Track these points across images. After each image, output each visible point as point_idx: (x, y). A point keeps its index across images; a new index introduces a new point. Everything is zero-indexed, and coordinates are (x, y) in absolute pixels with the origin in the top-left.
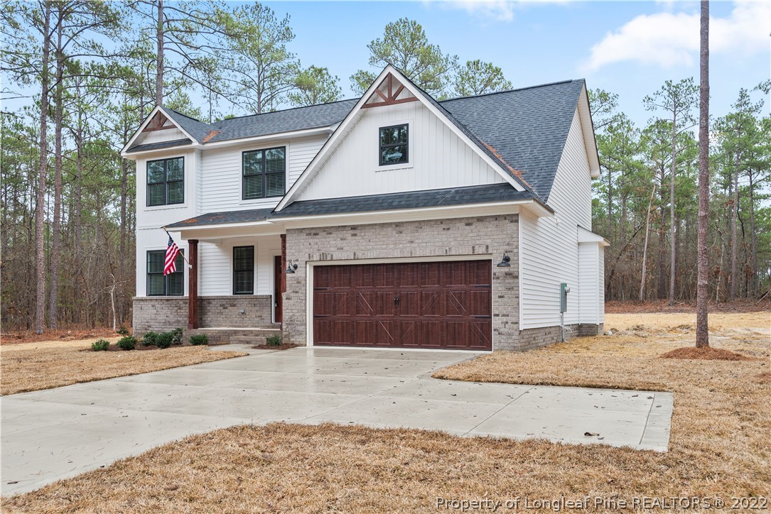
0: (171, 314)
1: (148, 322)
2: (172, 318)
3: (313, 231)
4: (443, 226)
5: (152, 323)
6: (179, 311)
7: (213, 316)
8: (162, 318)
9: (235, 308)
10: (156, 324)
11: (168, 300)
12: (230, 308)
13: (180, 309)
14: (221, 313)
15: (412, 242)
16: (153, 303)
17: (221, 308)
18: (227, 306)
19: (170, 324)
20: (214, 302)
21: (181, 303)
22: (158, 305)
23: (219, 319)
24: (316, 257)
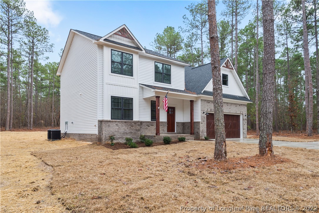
0: (128, 129)
1: (113, 133)
2: (128, 131)
3: (208, 101)
4: (235, 105)
5: (116, 133)
6: (132, 127)
7: (143, 130)
8: (122, 131)
9: (153, 126)
10: (118, 134)
11: (125, 122)
12: (151, 126)
13: (132, 126)
14: (147, 129)
15: (230, 109)
16: (117, 123)
17: (147, 126)
18: (149, 125)
19: (126, 133)
20: (144, 124)
21: (133, 123)
22: (119, 125)
23: (146, 131)
24: (209, 110)
